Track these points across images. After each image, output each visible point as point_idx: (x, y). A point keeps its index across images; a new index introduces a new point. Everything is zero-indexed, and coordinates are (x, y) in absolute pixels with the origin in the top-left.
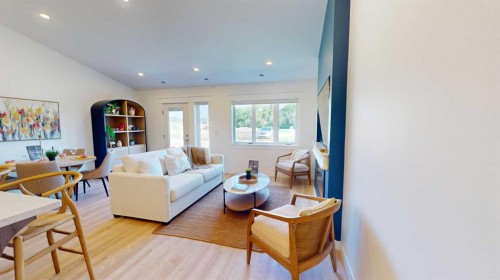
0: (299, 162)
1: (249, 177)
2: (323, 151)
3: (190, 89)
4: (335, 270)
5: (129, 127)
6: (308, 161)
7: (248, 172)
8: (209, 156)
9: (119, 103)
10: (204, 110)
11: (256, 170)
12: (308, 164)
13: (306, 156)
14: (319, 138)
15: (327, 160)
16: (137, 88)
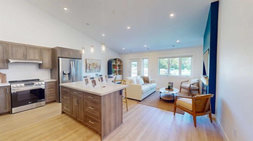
0: (193, 84)
1: (169, 88)
2: (206, 78)
3: (139, 53)
4: (212, 122)
5: (118, 68)
6: (198, 84)
7: (169, 87)
8: (150, 80)
9: (115, 59)
10: (146, 61)
11: (172, 86)
12: (198, 86)
13: (197, 82)
14: (204, 73)
15: (208, 81)
16: (120, 53)
